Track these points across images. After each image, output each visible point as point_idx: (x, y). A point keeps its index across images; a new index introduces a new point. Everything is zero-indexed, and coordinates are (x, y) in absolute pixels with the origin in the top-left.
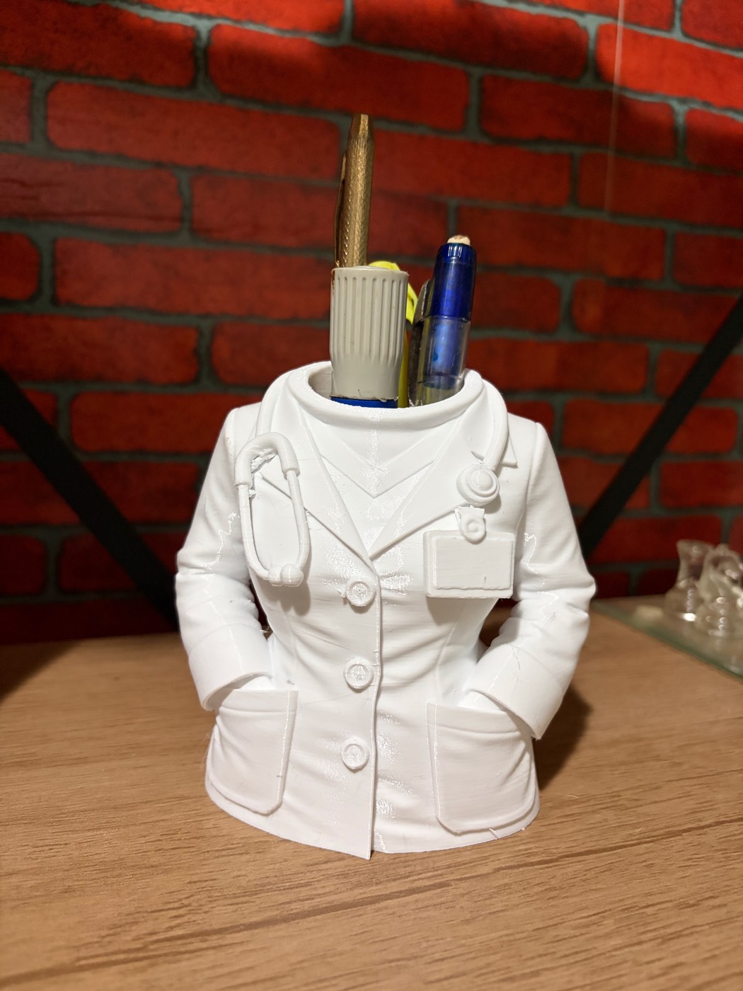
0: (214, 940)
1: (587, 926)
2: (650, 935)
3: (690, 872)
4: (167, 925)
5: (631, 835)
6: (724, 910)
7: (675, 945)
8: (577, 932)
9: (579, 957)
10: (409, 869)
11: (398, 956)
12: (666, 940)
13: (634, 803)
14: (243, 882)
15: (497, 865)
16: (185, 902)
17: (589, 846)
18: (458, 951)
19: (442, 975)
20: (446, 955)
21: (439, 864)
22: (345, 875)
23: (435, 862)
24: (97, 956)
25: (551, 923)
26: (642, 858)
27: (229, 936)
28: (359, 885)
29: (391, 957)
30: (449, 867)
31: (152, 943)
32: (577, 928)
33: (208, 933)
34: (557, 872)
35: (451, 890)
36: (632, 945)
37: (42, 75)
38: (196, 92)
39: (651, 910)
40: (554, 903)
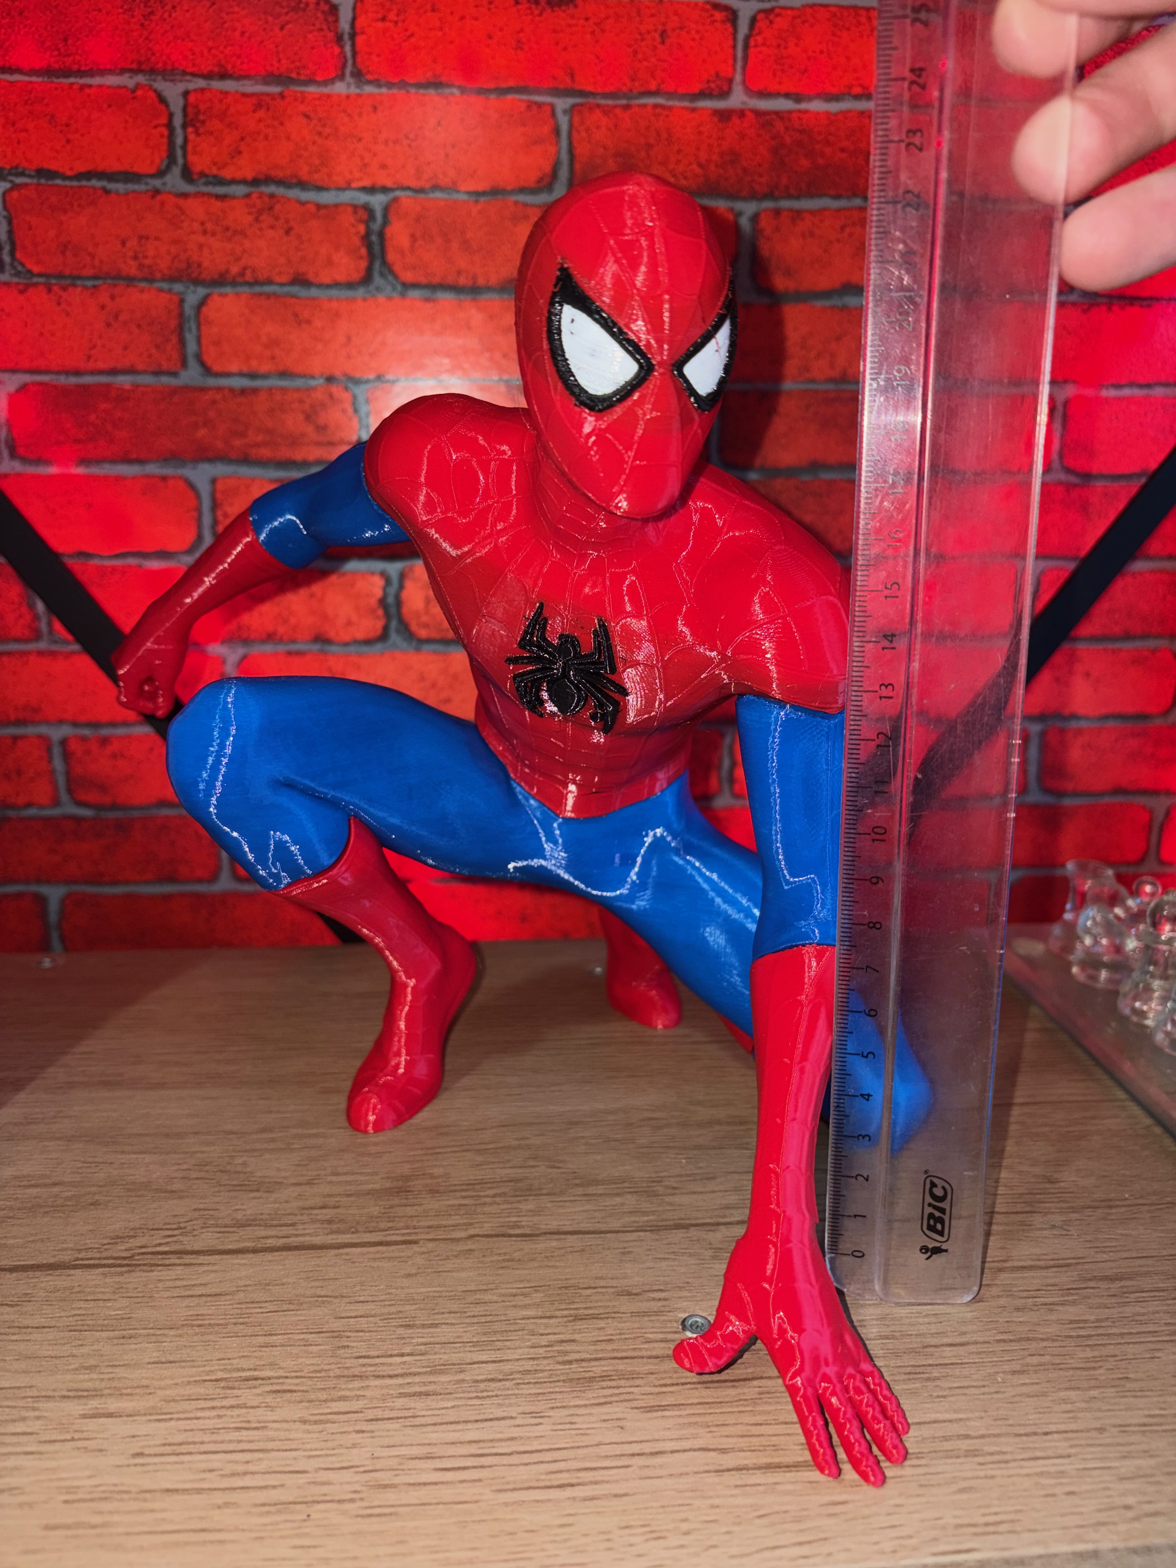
0: (188, 1259)
1: (515, 1295)
2: (566, 1312)
3: (663, 1264)
4: (158, 1242)
5: (635, 1222)
6: (661, 1303)
7: (580, 1325)
8: (500, 1299)
9: (483, 1319)
10: (390, 1225)
11: (330, 1293)
12: (577, 1318)
13: (669, 1191)
14: (239, 1216)
15: (472, 1232)
16: (182, 1225)
17: (584, 1226)
18: (383, 1297)
19: (353, 1314)
20: (370, 1298)
21: (423, 1224)
22: (330, 1222)
23: (419, 1221)
24: (91, 1259)
25: (484, 1287)
26: (625, 1245)
27: (202, 1257)
28: (338, 1232)
29: (322, 1293)
30: (429, 1227)
31: (139, 1254)
32: (504, 1295)
33: (187, 1253)
34: (528, 1246)
35: (415, 1248)
36: (541, 1318)
37: (192, 288)
38: (372, 287)
39: (589, 1292)
40: (501, 1272)
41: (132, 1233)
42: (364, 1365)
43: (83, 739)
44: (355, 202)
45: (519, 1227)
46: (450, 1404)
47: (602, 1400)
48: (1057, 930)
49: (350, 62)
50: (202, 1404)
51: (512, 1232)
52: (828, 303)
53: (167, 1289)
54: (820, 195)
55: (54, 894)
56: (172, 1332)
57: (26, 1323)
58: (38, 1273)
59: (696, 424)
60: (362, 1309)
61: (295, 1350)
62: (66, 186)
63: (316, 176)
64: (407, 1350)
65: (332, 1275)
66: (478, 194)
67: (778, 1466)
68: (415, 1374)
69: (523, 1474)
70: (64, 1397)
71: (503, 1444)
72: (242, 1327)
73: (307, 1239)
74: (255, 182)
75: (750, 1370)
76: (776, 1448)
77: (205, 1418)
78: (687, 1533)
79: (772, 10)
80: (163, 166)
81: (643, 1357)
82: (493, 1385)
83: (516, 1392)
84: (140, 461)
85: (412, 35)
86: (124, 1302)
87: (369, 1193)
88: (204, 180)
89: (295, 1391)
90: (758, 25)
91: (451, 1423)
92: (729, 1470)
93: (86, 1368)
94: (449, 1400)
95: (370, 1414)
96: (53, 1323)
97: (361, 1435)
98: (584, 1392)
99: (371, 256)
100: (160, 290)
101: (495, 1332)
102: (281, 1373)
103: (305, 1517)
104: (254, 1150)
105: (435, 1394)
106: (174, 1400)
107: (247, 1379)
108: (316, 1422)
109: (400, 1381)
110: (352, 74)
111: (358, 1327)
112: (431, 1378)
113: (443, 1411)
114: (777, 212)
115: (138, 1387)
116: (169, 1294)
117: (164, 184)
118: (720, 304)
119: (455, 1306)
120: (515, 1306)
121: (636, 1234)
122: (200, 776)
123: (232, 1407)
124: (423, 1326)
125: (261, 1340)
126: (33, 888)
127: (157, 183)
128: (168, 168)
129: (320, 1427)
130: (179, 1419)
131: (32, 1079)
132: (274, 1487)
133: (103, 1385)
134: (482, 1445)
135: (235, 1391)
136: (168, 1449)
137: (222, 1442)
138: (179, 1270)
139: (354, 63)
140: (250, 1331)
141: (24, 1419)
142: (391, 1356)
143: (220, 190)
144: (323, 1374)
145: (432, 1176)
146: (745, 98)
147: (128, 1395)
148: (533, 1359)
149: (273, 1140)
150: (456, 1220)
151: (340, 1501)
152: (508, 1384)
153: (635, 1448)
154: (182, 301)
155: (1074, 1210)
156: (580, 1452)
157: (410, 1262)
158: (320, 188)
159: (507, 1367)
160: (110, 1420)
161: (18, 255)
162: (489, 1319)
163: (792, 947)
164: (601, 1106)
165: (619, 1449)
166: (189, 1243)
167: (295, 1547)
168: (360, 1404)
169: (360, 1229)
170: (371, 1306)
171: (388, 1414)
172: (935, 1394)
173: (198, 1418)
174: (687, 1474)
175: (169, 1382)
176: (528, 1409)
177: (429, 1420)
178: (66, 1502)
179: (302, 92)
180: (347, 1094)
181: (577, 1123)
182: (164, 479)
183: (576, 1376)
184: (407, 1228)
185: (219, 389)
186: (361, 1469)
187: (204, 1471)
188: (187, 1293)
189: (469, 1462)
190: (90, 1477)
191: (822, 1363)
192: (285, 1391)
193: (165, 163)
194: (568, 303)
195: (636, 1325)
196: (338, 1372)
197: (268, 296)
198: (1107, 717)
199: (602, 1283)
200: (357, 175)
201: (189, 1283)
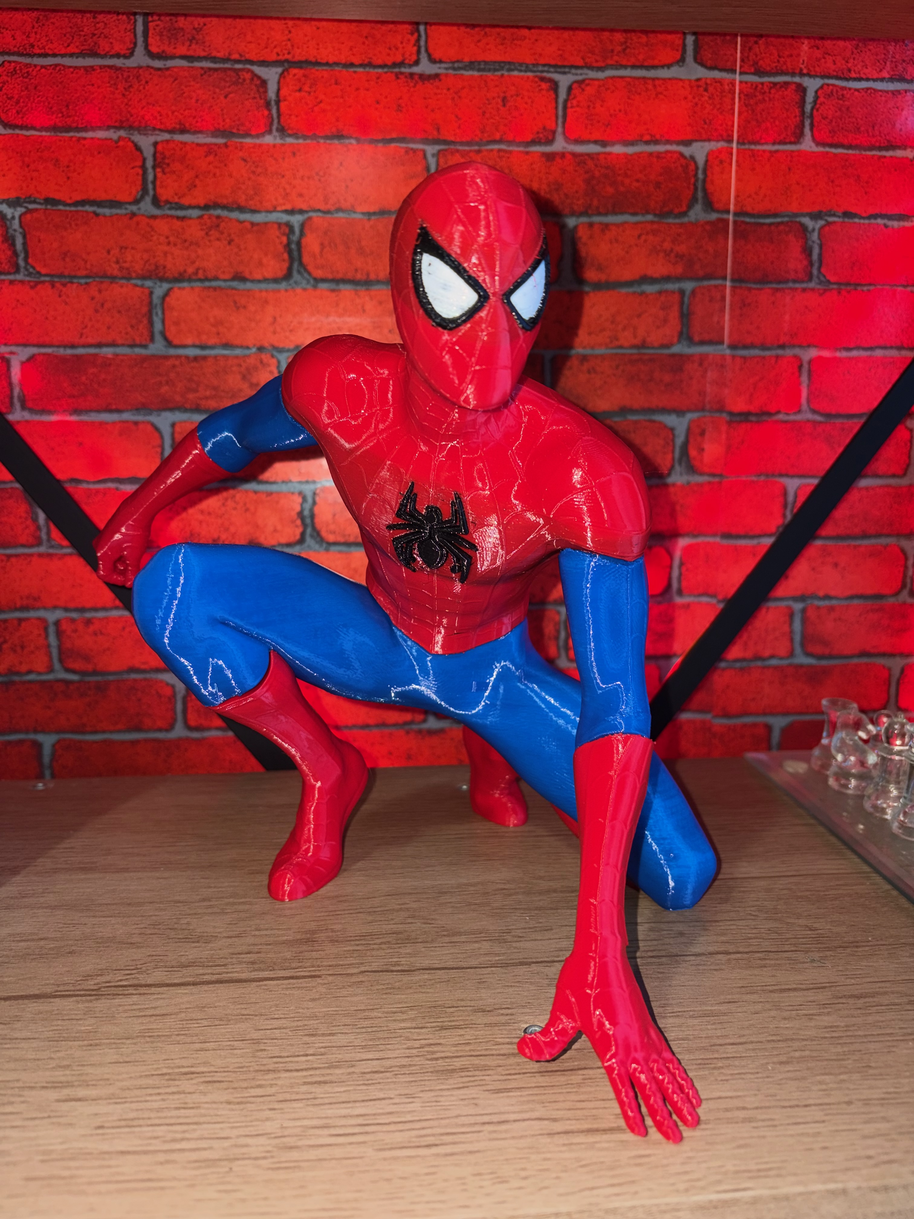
0: (142, 990)
1: (395, 1013)
2: (435, 1024)
3: (511, 990)
4: (120, 978)
5: (489, 961)
6: (508, 1017)
7: (444, 1033)
8: (382, 1015)
9: (370, 1030)
10: (300, 964)
11: (252, 1013)
12: (443, 1028)
13: (515, 939)
14: (183, 959)
15: (363, 969)
16: (139, 967)
17: (450, 964)
18: (293, 1015)
19: (269, 1027)
20: (282, 1016)
21: (325, 963)
22: (253, 963)
23: (322, 962)
24: (69, 991)
25: (371, 1007)
26: (482, 977)
27: (153, 989)
28: (259, 970)
29: (245, 1013)
30: (330, 966)
31: (104, 987)
32: (387, 1013)
33: (141, 986)
34: (406, 978)
35: (319, 980)
36: (415, 1028)
37: (159, 284)
38: (292, 282)
39: (452, 1010)
40: (384, 996)
41: (99, 973)
42: (277, 1063)
43: (73, 621)
44: (280, 221)
45: (399, 965)
46: (342, 1089)
47: (461, 1085)
48: (816, 752)
49: (276, 121)
50: (150, 1091)
51: (394, 968)
52: (631, 290)
53: (125, 1011)
54: (622, 213)
55: (48, 741)
56: (128, 1041)
57: (16, 1036)
58: (26, 1001)
59: (521, 340)
60: (276, 1023)
61: (223, 1053)
62: (66, 211)
63: (251, 202)
64: (311, 1051)
65: (254, 1000)
66: (369, 214)
67: (597, 1130)
68: (316, 1069)
69: (398, 1138)
70: (44, 1087)
71: (384, 1117)
72: (182, 1037)
73: (235, 975)
74: (206, 207)
75: (576, 1063)
76: (595, 1118)
77: (152, 1101)
78: (525, 1178)
79: (583, 81)
80: (139, 196)
81: (493, 1055)
82: (376, 1076)
83: (394, 1080)
84: (118, 411)
85: (321, 102)
86: (93, 1021)
87: (284, 943)
88: (168, 206)
89: (223, 1082)
90: (574, 92)
91: (343, 1102)
92: (558, 1133)
93: (60, 1067)
94: (342, 1086)
95: (281, 1097)
96: (37, 1036)
97: (273, 1112)
98: (447, 1079)
99: (291, 259)
100: (136, 285)
101: (379, 1039)
102: (212, 1069)
103: (227, 1169)
104: (195, 914)
105: (331, 1082)
106: (128, 1089)
107: (186, 1074)
108: (238, 1103)
109: (305, 1073)
110: (277, 130)
111: (273, 1036)
112: (328, 1071)
113: (338, 1094)
114: (591, 225)
115: (101, 1080)
116: (126, 1015)
117: (139, 209)
118: (536, 252)
119: (348, 1021)
120: (395, 1020)
121: (490, 969)
122: (157, 615)
123: (173, 1093)
124: (323, 1035)
125: (198, 1046)
126: (32, 736)
127: (134, 208)
128: (142, 197)
129: (242, 1106)
130: (132, 1102)
131: (25, 867)
132: (205, 1149)
133: (74, 1078)
134: (367, 1117)
135: (177, 1083)
136: (123, 1123)
137: (165, 1118)
138: (135, 998)
139: (279, 122)
140: (189, 1040)
141: (11, 1103)
142: (298, 1056)
143: (180, 213)
144: (244, 1069)
145: (333, 931)
146: (565, 145)
147: (93, 1085)
148: (408, 1057)
149: (211, 907)
150: (351, 961)
151: (256, 1159)
152: (388, 1074)
153: (486, 1119)
154: (151, 293)
155: (829, 949)
156: (443, 1122)
157: (314, 990)
158: (254, 211)
159: (388, 1063)
160: (79, 1103)
161: (30, 260)
162: (374, 1029)
163: (603, 736)
164: (465, 881)
165: (472, 1120)
166: (143, 979)
167: (220, 1191)
168: (273, 1090)
169: (276, 968)
170: (284, 1021)
171: (294, 1097)
172: (719, 1079)
173: (146, 1101)
174: (526, 1136)
175: (125, 1076)
176: (403, 1092)
177: (326, 1101)
178: (43, 1161)
179: (241, 143)
180: (268, 874)
181: (446, 893)
182: (136, 423)
183: (442, 1069)
184: (313, 967)
185: (178, 357)
186: (273, 1136)
187: (151, 1138)
188: (141, 1014)
189: (357, 1130)
190: (61, 1143)
191: (632, 1049)
192: (215, 1082)
193: (140, 193)
194: (426, 252)
195: (488, 1033)
196: (257, 1068)
197: (215, 289)
198: (852, 597)
199: (463, 1003)
200: (281, 201)
201: (143, 1007)
